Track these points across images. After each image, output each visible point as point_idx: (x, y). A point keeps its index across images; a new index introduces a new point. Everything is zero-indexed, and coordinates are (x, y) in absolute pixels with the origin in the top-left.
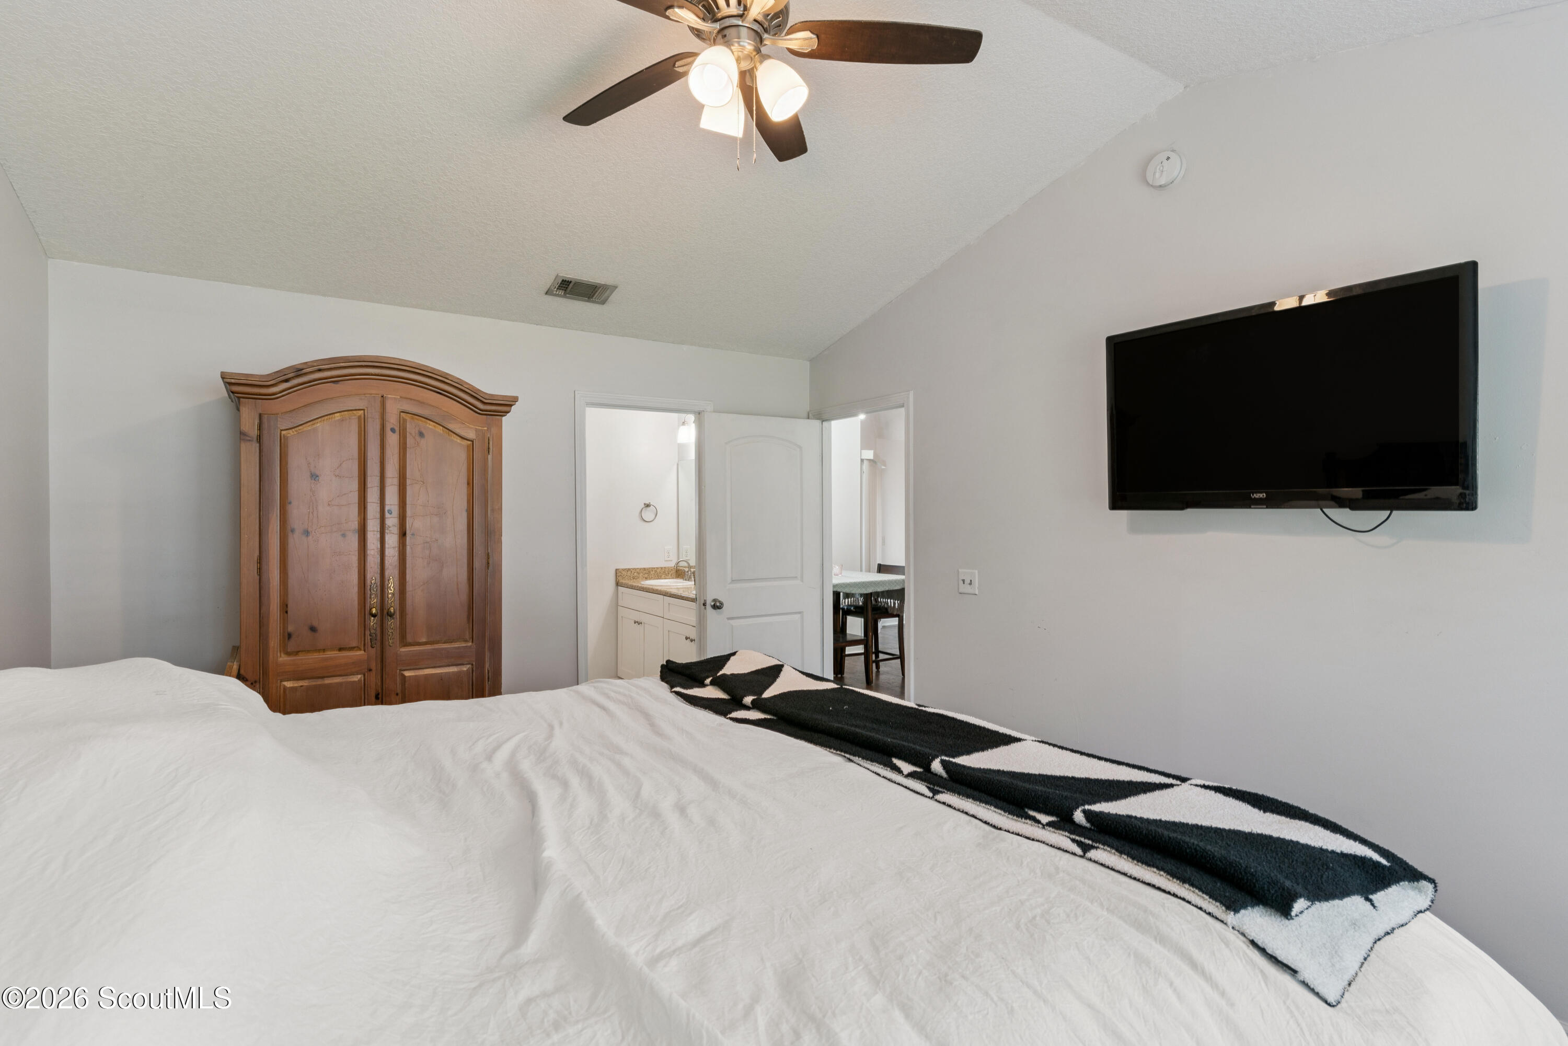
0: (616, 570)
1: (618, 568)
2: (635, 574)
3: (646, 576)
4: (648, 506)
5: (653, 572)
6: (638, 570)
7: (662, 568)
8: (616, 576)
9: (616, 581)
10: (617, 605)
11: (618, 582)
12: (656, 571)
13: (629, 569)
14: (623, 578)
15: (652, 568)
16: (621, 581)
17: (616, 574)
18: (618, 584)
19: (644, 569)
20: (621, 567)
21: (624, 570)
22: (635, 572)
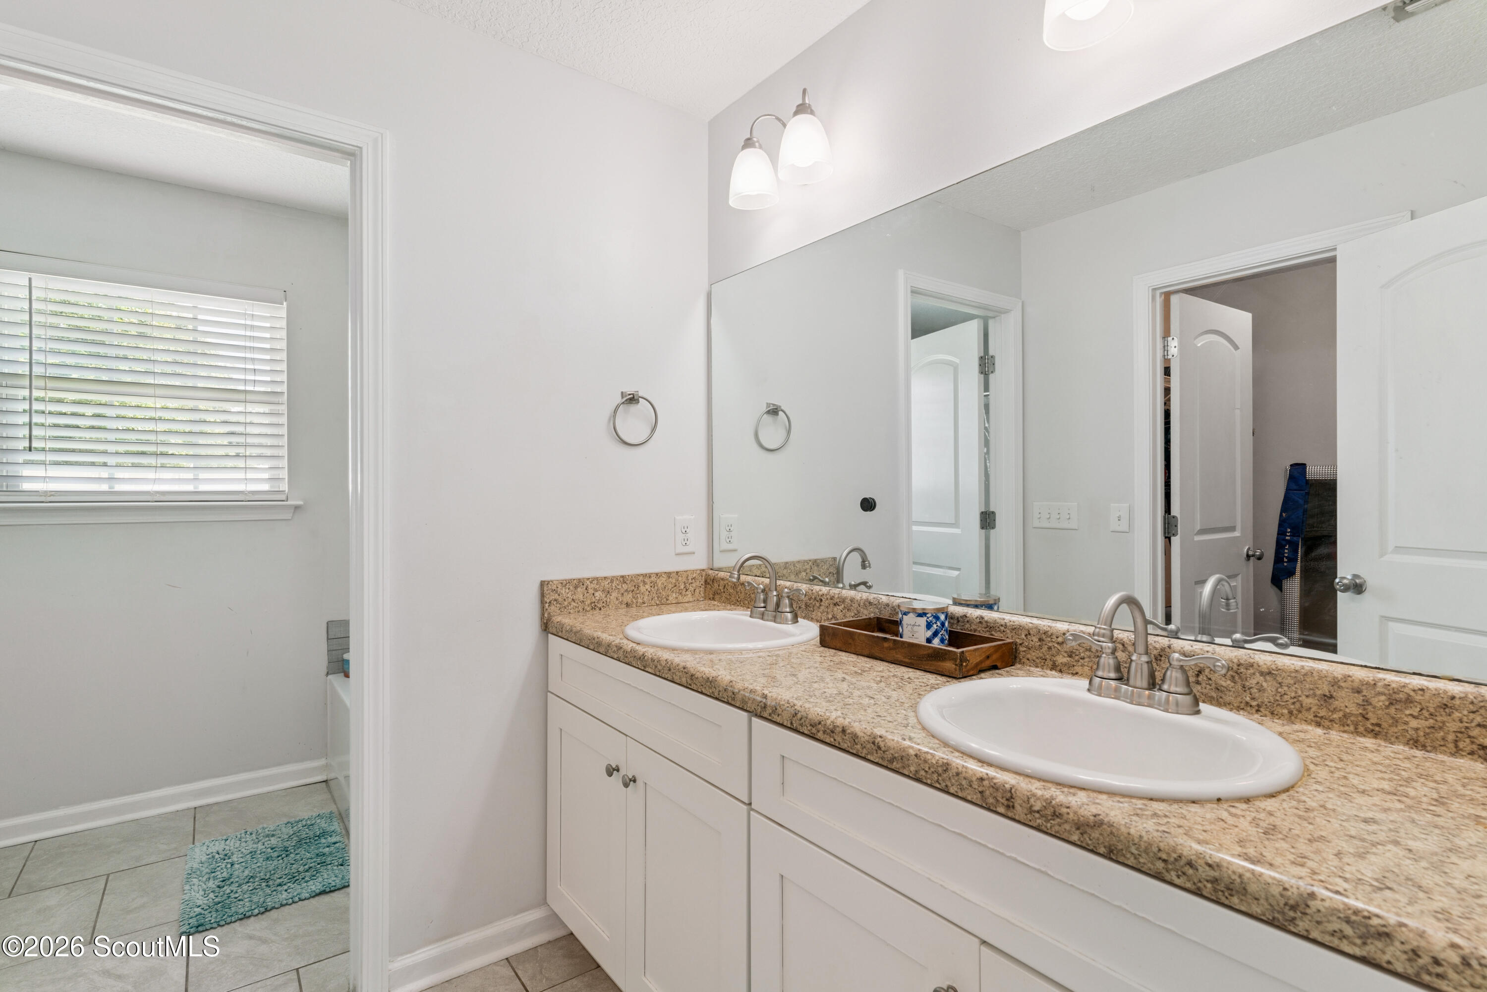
0: (543, 584)
1: (543, 579)
2: (597, 594)
3: (628, 598)
4: (632, 399)
5: (647, 587)
6: (606, 583)
7: (669, 575)
8: (542, 602)
9: (543, 614)
10: (546, 691)
11: (549, 619)
12: (654, 584)
13: (580, 582)
14: (563, 608)
15: (645, 575)
16: (557, 619)
17: (542, 595)
18: (546, 626)
19: (623, 579)
20: (557, 573)
21: (565, 583)
22: (596, 590)
